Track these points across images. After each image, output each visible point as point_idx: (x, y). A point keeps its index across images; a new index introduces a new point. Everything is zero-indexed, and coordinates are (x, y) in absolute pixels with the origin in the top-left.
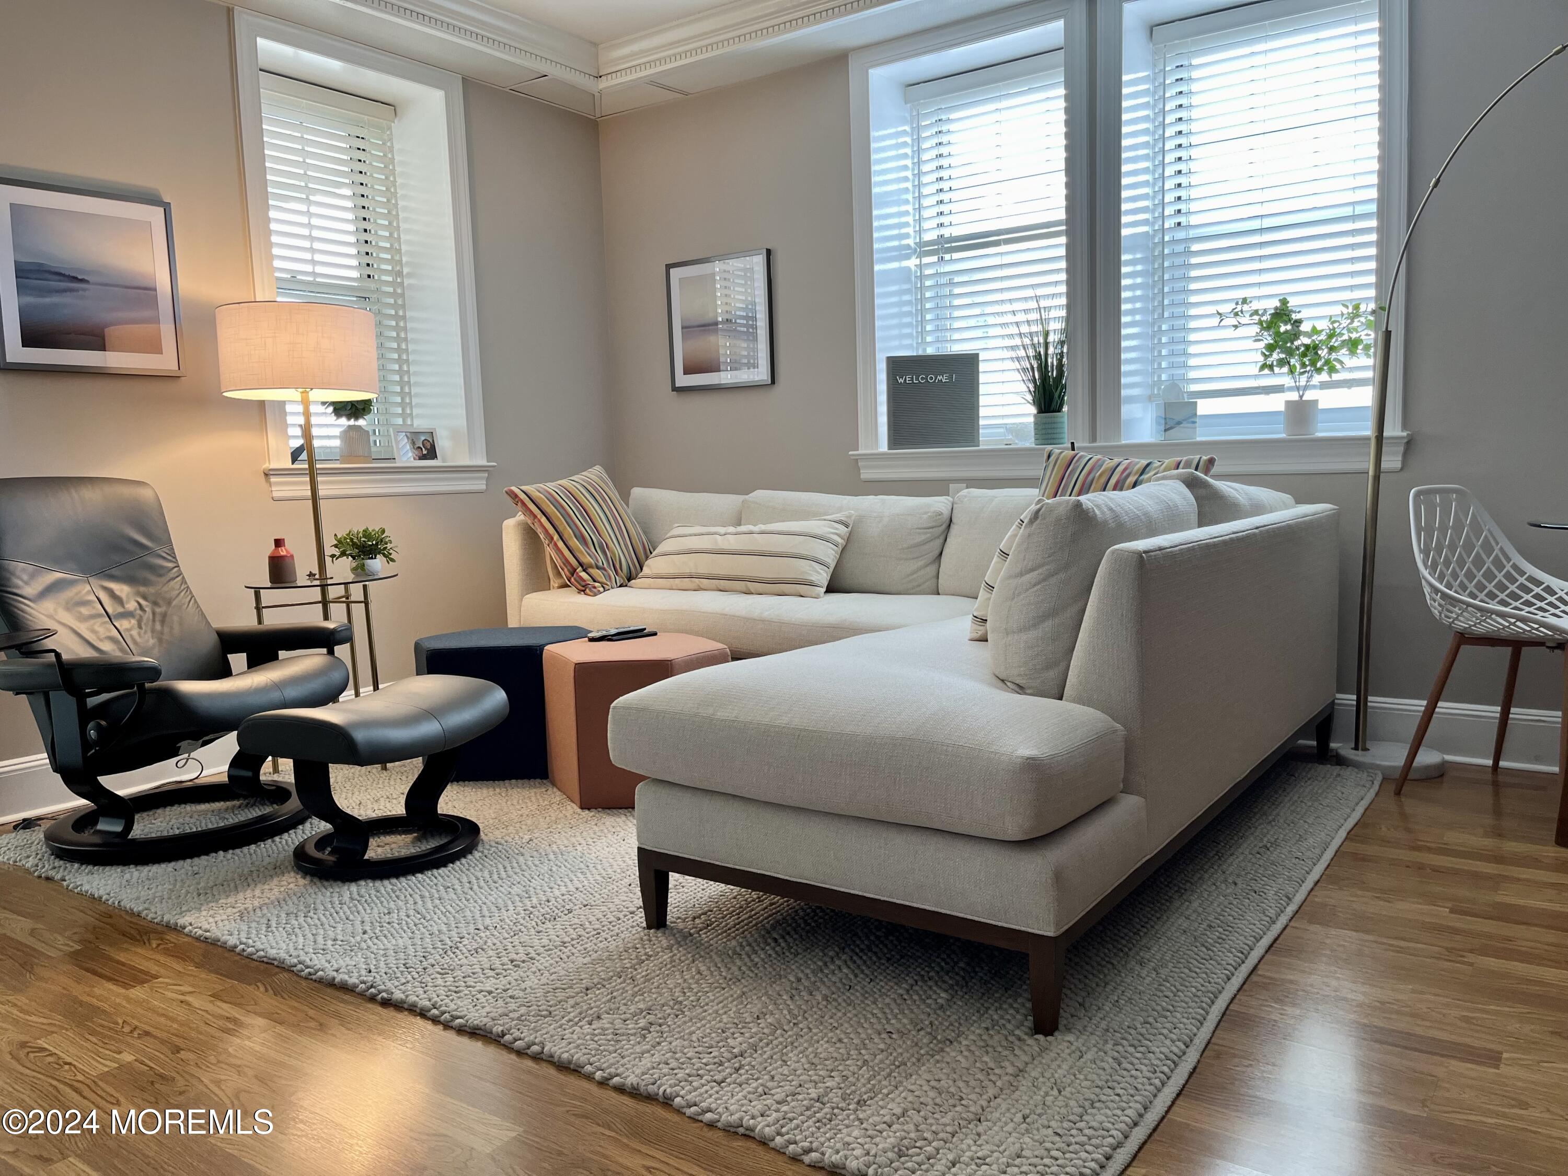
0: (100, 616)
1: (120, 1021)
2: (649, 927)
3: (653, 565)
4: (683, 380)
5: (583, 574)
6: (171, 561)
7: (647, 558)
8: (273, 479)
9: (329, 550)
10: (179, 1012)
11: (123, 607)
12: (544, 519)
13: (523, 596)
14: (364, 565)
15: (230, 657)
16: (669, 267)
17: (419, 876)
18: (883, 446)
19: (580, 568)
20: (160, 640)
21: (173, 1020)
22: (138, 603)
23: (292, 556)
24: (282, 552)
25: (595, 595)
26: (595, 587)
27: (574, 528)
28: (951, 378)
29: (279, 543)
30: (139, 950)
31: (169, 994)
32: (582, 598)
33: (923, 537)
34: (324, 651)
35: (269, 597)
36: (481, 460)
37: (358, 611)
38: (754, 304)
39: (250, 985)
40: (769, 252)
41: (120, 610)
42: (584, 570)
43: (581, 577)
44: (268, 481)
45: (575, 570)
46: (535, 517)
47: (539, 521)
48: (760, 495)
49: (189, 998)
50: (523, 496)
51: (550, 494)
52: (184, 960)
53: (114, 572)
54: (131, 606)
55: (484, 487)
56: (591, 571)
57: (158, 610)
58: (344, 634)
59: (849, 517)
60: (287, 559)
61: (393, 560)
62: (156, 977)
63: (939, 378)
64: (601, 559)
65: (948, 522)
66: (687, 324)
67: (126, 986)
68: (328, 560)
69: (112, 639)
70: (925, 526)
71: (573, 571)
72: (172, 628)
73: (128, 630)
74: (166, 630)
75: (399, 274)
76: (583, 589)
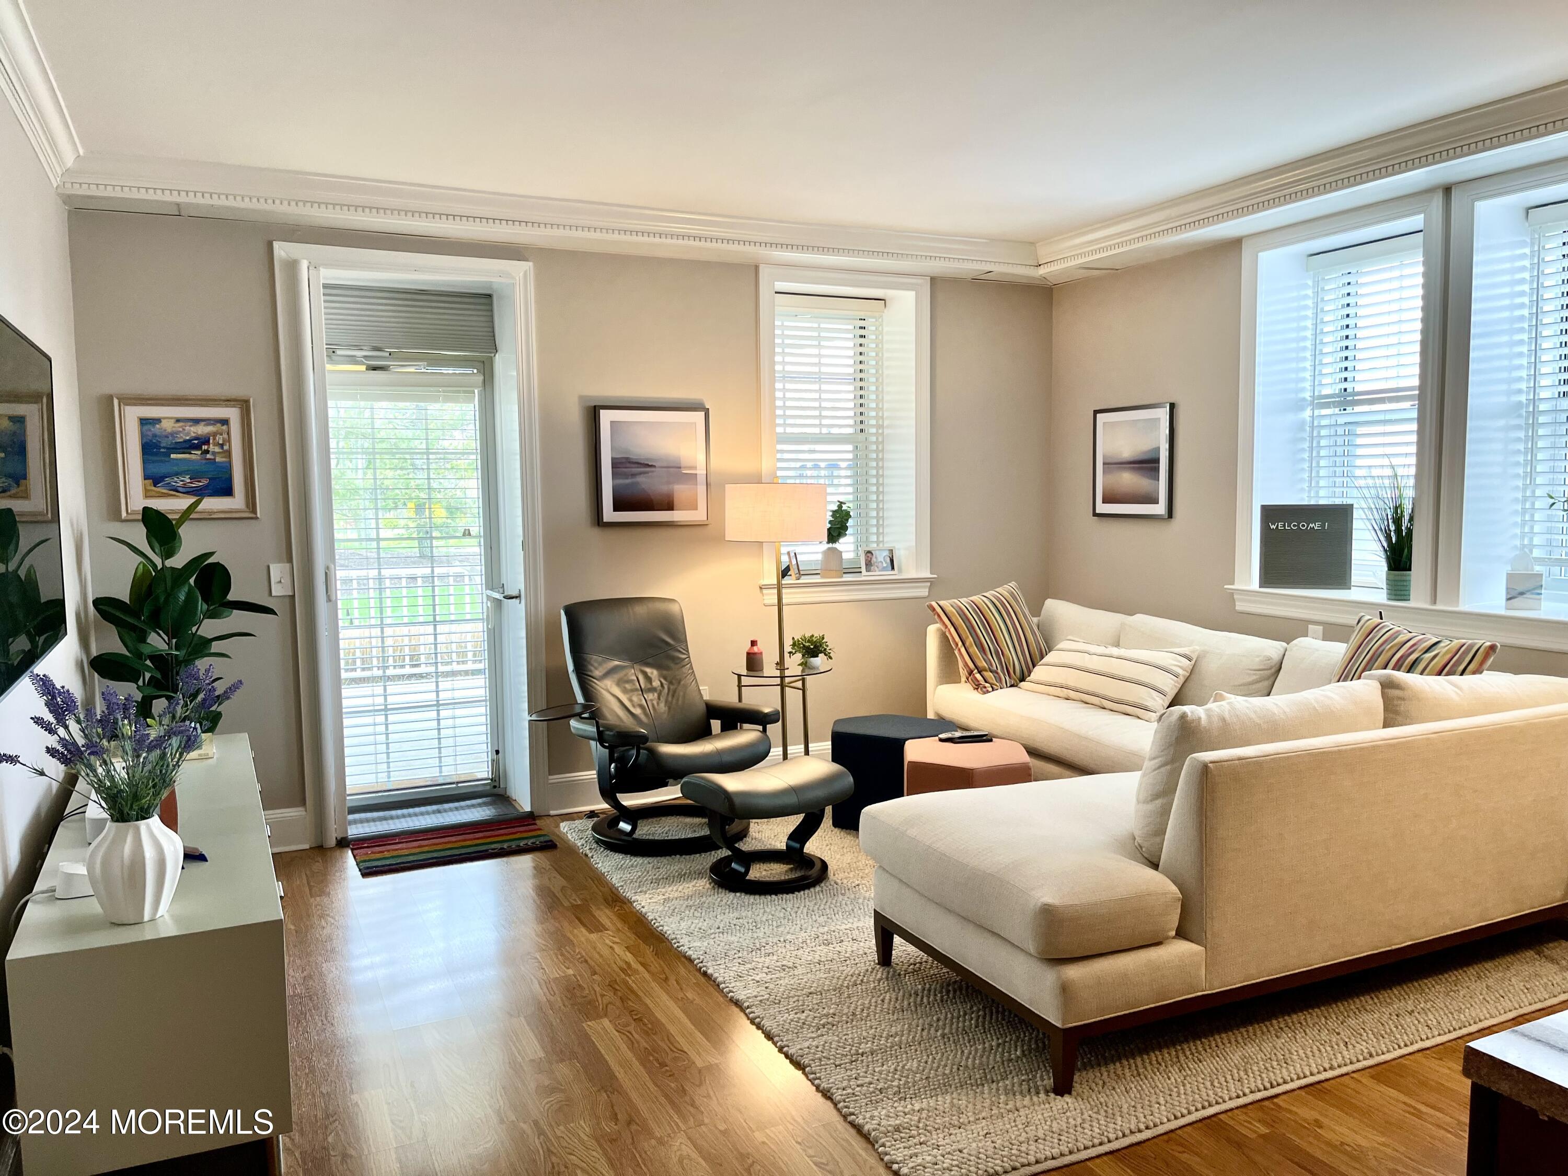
0: (637, 690)
1: (577, 951)
2: (879, 964)
3: (1038, 673)
4: (1102, 508)
5: (978, 676)
6: (684, 654)
7: (1034, 666)
8: (765, 591)
9: (788, 648)
10: (606, 952)
11: (651, 683)
12: (952, 630)
13: (937, 686)
14: (806, 662)
15: (712, 721)
16: (1096, 412)
17: (773, 896)
18: (1254, 583)
19: (976, 671)
20: (669, 708)
21: (601, 956)
22: (661, 682)
23: (761, 653)
24: (755, 649)
25: (984, 693)
26: (985, 687)
27: (975, 636)
28: (1323, 526)
29: (753, 643)
30: (607, 911)
31: (607, 941)
32: (976, 696)
33: (1255, 677)
34: (761, 728)
35: (745, 681)
36: (927, 574)
37: (792, 697)
38: (1157, 450)
39: (647, 945)
40: (1172, 406)
41: (649, 686)
42: (979, 672)
43: (976, 678)
44: (761, 592)
45: (972, 671)
46: (946, 627)
47: (949, 630)
48: (1140, 619)
49: (615, 946)
50: (939, 610)
51: (960, 609)
52: (625, 923)
53: (650, 660)
54: (656, 683)
55: (927, 594)
56: (985, 673)
57: (672, 687)
58: (773, 717)
59: (1193, 652)
60: (758, 656)
61: (831, 658)
62: (607, 930)
63: (1311, 525)
64: (995, 663)
65: (1278, 666)
66: (1107, 461)
67: (591, 932)
68: (786, 655)
69: (641, 706)
70: (1254, 668)
71: (971, 673)
72: (678, 700)
73: (651, 700)
74: (674, 701)
75: (882, 427)
76: (977, 686)
